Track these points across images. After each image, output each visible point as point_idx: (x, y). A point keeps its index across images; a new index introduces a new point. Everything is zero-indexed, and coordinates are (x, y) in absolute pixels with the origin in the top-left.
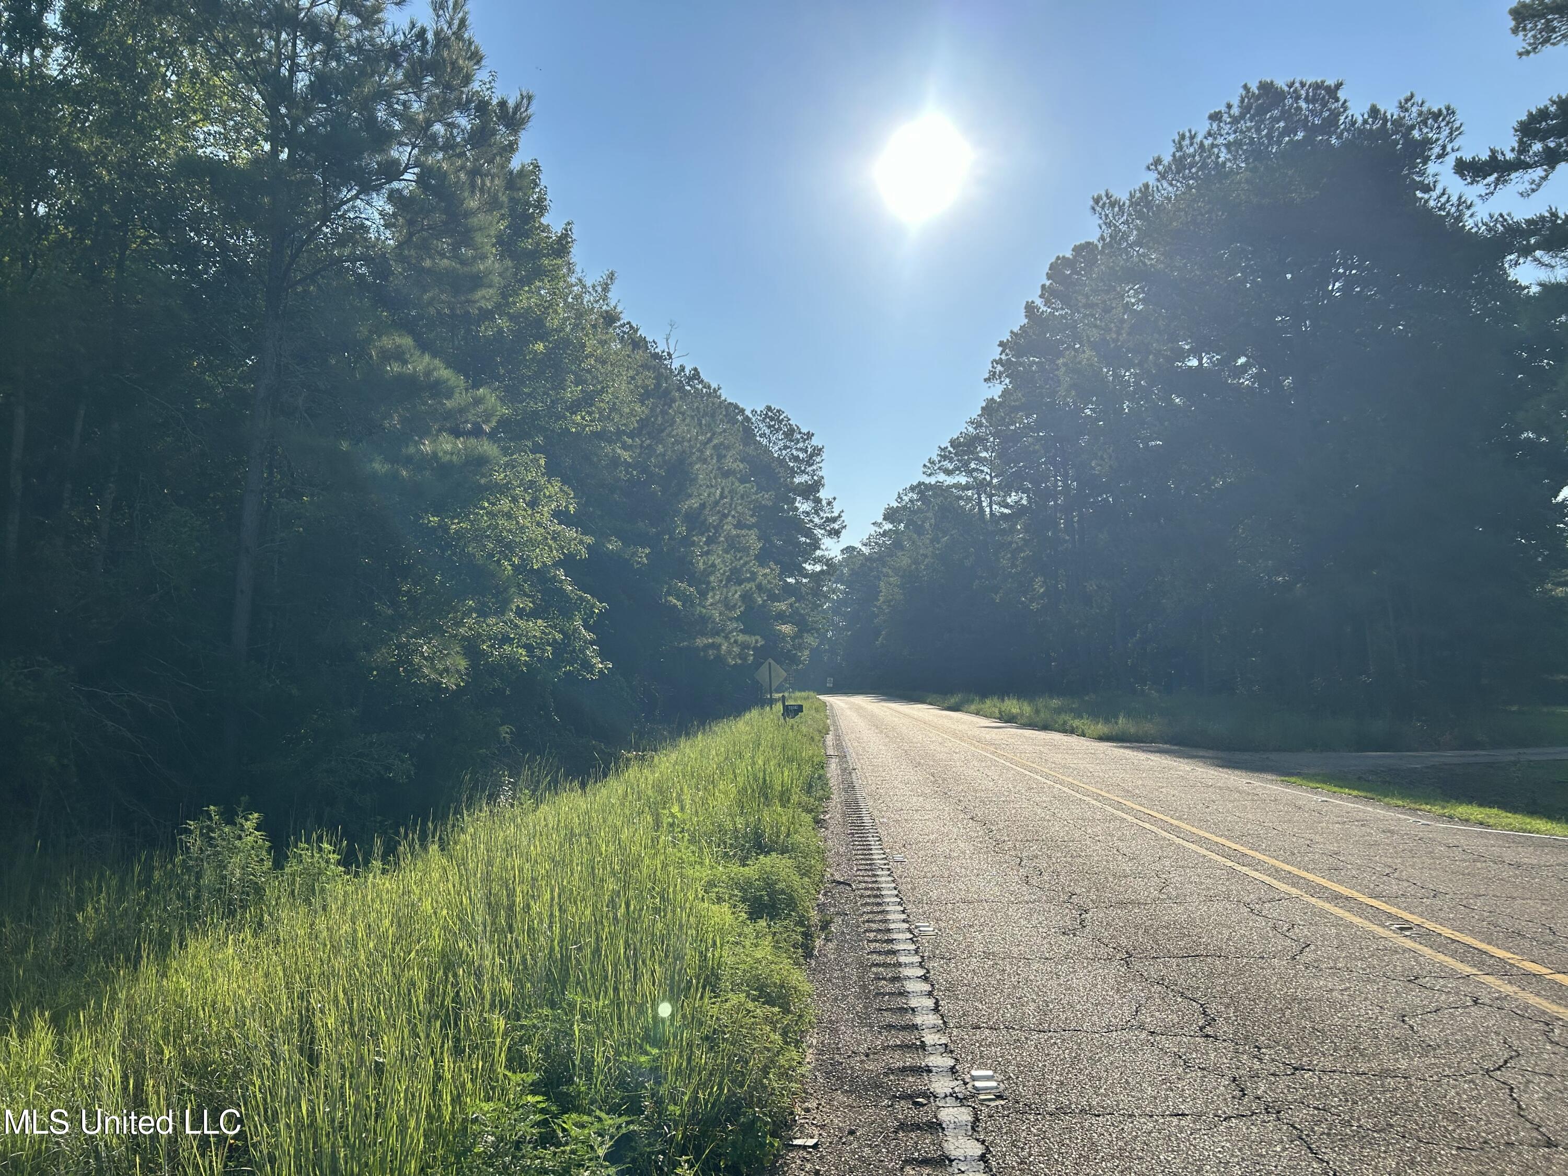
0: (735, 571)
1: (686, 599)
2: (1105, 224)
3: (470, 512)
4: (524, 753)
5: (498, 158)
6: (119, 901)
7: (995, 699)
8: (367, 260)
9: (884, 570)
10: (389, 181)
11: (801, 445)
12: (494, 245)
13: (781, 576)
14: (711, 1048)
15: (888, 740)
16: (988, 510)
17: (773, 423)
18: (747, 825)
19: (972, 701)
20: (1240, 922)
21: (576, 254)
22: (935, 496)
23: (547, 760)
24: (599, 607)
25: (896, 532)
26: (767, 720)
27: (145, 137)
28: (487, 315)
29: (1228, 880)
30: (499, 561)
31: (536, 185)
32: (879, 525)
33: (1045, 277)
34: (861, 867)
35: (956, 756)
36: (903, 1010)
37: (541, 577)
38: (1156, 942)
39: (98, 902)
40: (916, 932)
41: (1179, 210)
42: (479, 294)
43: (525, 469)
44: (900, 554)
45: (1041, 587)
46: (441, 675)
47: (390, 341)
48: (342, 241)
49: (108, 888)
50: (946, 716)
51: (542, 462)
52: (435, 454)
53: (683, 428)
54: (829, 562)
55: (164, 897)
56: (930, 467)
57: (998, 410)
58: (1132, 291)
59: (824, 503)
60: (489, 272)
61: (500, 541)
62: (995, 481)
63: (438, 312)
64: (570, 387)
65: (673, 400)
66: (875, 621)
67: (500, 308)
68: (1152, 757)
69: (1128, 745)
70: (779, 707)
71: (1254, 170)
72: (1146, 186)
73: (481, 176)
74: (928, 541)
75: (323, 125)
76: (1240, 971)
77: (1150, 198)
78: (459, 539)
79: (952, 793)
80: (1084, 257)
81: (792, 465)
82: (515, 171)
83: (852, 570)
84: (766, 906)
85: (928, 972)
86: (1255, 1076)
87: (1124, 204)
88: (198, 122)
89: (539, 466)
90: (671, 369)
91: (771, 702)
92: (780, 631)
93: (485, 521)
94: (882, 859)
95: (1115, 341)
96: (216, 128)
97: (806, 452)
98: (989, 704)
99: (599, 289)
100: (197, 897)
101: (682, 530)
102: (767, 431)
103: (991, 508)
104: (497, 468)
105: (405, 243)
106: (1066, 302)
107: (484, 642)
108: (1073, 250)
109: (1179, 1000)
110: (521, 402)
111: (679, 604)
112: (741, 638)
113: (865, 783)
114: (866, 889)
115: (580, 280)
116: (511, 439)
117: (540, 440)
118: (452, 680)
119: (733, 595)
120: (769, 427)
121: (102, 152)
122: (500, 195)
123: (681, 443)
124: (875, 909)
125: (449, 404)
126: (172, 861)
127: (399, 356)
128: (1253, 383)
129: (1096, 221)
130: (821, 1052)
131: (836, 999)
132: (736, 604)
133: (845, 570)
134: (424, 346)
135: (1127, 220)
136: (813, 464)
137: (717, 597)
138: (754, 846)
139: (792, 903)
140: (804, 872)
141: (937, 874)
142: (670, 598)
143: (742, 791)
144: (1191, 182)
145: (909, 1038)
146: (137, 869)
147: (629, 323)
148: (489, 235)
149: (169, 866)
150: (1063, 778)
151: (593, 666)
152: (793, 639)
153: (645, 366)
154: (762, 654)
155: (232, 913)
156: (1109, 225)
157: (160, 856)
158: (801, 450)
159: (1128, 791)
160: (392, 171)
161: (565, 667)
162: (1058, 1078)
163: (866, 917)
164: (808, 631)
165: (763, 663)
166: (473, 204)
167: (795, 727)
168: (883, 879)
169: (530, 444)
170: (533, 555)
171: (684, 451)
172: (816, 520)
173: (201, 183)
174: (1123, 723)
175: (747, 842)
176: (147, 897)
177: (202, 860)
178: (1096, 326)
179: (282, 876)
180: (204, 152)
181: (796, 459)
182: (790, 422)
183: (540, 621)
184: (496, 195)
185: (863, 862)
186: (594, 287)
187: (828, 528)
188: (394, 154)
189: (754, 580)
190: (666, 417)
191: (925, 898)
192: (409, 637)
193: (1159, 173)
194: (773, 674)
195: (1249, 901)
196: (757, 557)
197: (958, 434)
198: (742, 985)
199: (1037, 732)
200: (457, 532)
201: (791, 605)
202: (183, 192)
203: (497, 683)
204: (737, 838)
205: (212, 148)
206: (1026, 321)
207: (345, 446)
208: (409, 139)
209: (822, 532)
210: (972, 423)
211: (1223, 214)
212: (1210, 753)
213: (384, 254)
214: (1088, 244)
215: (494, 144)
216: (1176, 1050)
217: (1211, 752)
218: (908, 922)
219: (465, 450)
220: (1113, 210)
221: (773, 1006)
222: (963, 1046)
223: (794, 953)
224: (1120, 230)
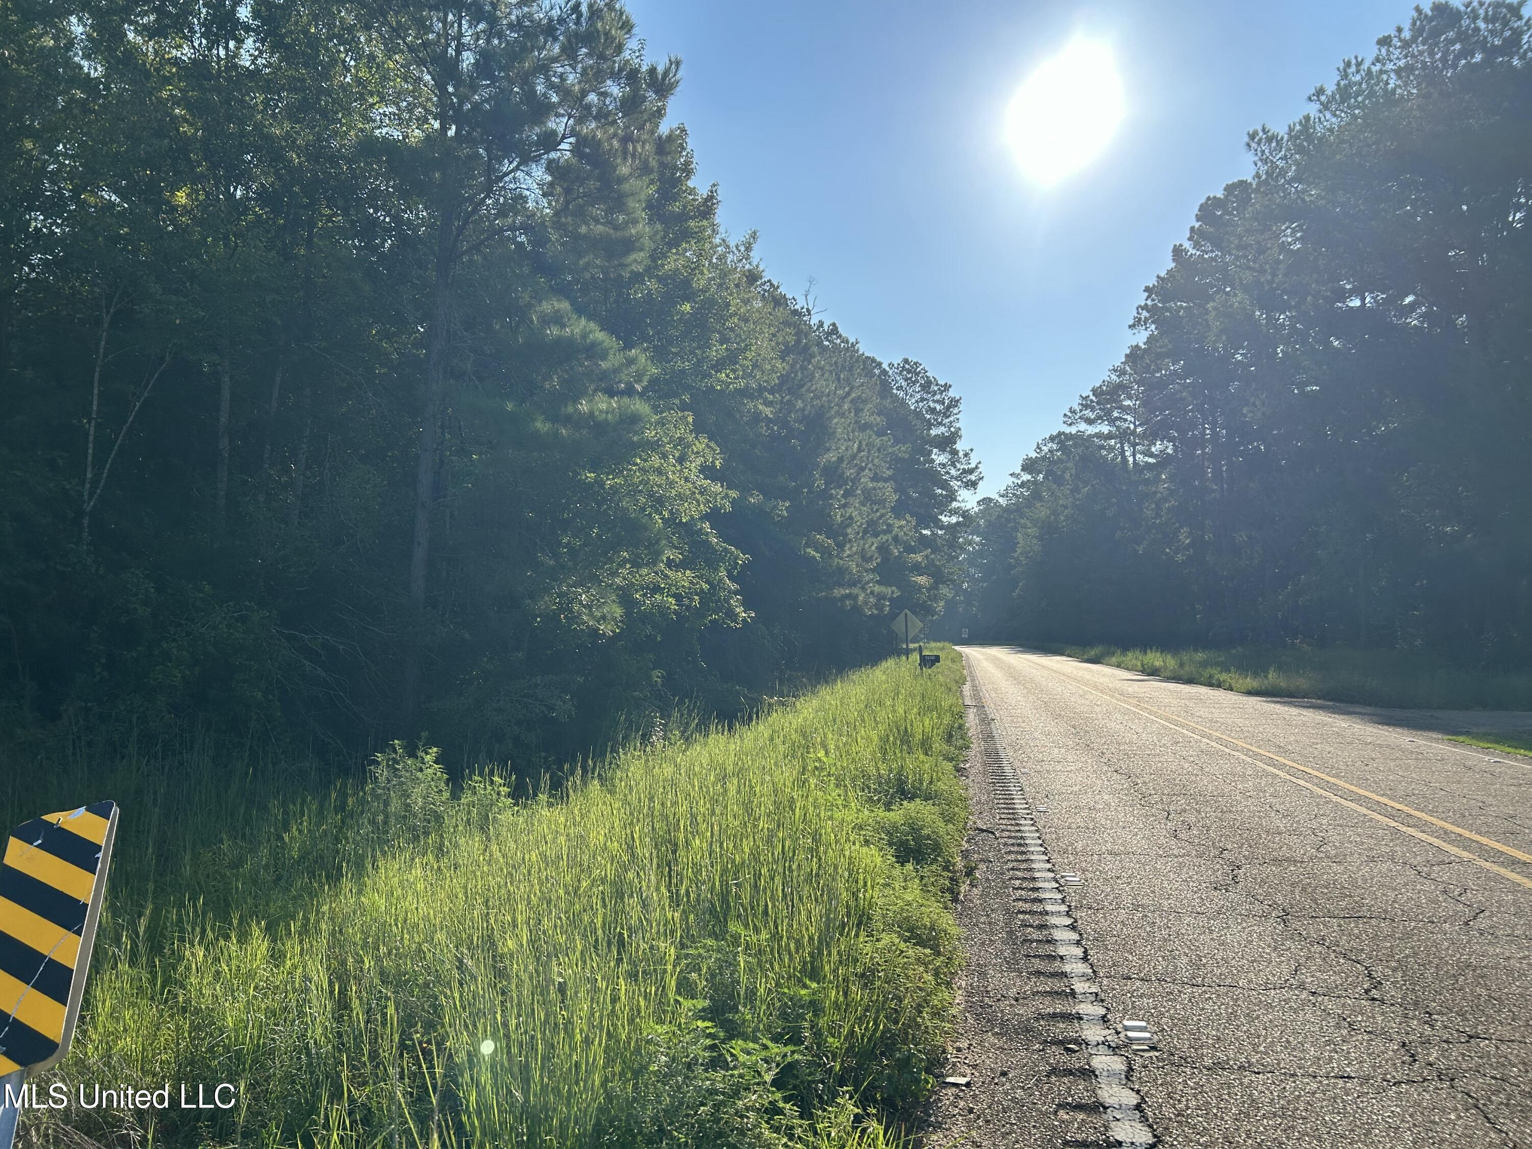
0: (872, 523)
1: (825, 551)
2: (1261, 160)
3: (623, 468)
4: (674, 696)
5: (648, 124)
6: (319, 825)
7: (1138, 653)
8: (526, 228)
9: (1022, 521)
10: (547, 152)
11: (938, 397)
12: (644, 210)
13: (916, 528)
14: (866, 985)
15: (1026, 691)
16: (1131, 459)
17: (909, 376)
18: (891, 771)
19: (1113, 654)
20: (1406, 884)
21: (721, 216)
22: (1075, 446)
23: (695, 703)
24: (743, 558)
25: (1035, 483)
26: (904, 669)
27: (328, 121)
28: (637, 278)
29: (1392, 840)
30: (650, 514)
31: (684, 149)
32: (1017, 476)
33: (1194, 219)
34: (1003, 816)
35: (1098, 709)
36: (1051, 958)
37: (688, 530)
38: (1315, 901)
39: (301, 824)
40: (1062, 881)
41: (1343, 142)
42: (633, 256)
43: (675, 425)
44: (1039, 505)
45: (1187, 538)
46: (598, 622)
47: (546, 307)
48: (502, 212)
49: (309, 810)
50: (1086, 669)
51: (690, 419)
52: (591, 413)
53: (823, 384)
54: (965, 514)
55: (357, 822)
56: (1071, 417)
57: (1142, 358)
58: (1289, 231)
59: (961, 454)
60: (640, 236)
61: (651, 496)
62: (1139, 430)
63: (593, 277)
64: (715, 345)
65: (813, 356)
66: (1012, 572)
67: (649, 271)
68: (1305, 712)
69: (1279, 699)
70: (916, 657)
71: (1427, 96)
72: (1307, 118)
73: (633, 143)
74: (1068, 492)
75: (487, 101)
76: (1407, 935)
77: (1311, 131)
78: (614, 494)
79: (1095, 746)
80: (1236, 196)
81: (928, 417)
82: (664, 136)
83: (989, 521)
84: (912, 851)
85: (1076, 921)
86: (1426, 1042)
87: (1282, 139)
88: (375, 104)
89: (688, 423)
90: (810, 326)
91: (907, 652)
92: (915, 582)
93: (637, 477)
94: (1025, 809)
95: (1270, 283)
96: (390, 110)
97: (943, 404)
98: (1131, 657)
99: (742, 249)
100: (385, 823)
101: (820, 483)
102: (904, 384)
103: (1134, 458)
104: (648, 426)
105: (561, 211)
106: (1217, 245)
107: (637, 591)
108: (1225, 190)
109: (1342, 961)
110: (669, 362)
111: (817, 555)
112: (877, 589)
113: (1005, 733)
114: (1009, 837)
115: (724, 240)
116: (659, 398)
117: (686, 398)
118: (609, 627)
119: (870, 547)
120: (906, 380)
121: (292, 136)
122: (651, 160)
123: (820, 398)
124: (1019, 857)
125: (604, 365)
126: (363, 789)
127: (558, 319)
128: (1422, 323)
129: (1251, 157)
130: (970, 995)
131: (983, 944)
132: (872, 557)
133: (982, 522)
134: (580, 310)
135: (1285, 156)
136: (949, 416)
137: (854, 549)
138: (897, 792)
139: (937, 848)
140: (949, 819)
141: (1082, 825)
142: (809, 550)
143: (884, 740)
144: (1357, 112)
145: (1058, 985)
146: (334, 796)
147: (769, 281)
148: (639, 201)
149: (361, 794)
150: (1211, 732)
151: (737, 615)
152: (929, 590)
153: (786, 323)
154: (898, 605)
155: (416, 838)
156: (1265, 161)
157: (353, 785)
158: (937, 401)
159: (1280, 747)
160: (550, 141)
161: (711, 615)
162: (1214, 1033)
163: (1010, 865)
164: (944, 583)
165: (898, 614)
166: (624, 170)
167: (932, 676)
168: (1027, 828)
169: (677, 401)
170: (682, 509)
171: (822, 406)
172: (953, 472)
173: (379, 162)
174: (1273, 678)
175: (890, 788)
176: (343, 822)
177: (389, 790)
178: (1249, 268)
179: (459, 806)
180: (381, 133)
181: (933, 411)
182: (928, 374)
183: (688, 572)
184: (646, 160)
185: (1006, 811)
186: (737, 247)
187: (964, 480)
188: (551, 125)
189: (890, 532)
190: (806, 373)
191: (1070, 848)
192: (569, 586)
193: (1322, 104)
194: (909, 625)
195: (1416, 863)
196: (893, 509)
197: (1101, 382)
198: (894, 925)
199: (1183, 686)
200: (611, 487)
201: (927, 557)
202: (363, 170)
203: (649, 630)
204: (880, 784)
205: (388, 128)
206: (1173, 265)
207: (510, 406)
208: (565, 110)
209: (959, 483)
210: (1115, 371)
211: (1392, 144)
212: (1369, 710)
213: (543, 223)
214: (1242, 182)
215: (645, 110)
216: (1340, 1012)
217: (1368, 708)
218: (1053, 871)
219: (619, 409)
220: (1270, 145)
221: (925, 947)
222: (1114, 996)
223: (942, 897)
224: (1277, 166)
